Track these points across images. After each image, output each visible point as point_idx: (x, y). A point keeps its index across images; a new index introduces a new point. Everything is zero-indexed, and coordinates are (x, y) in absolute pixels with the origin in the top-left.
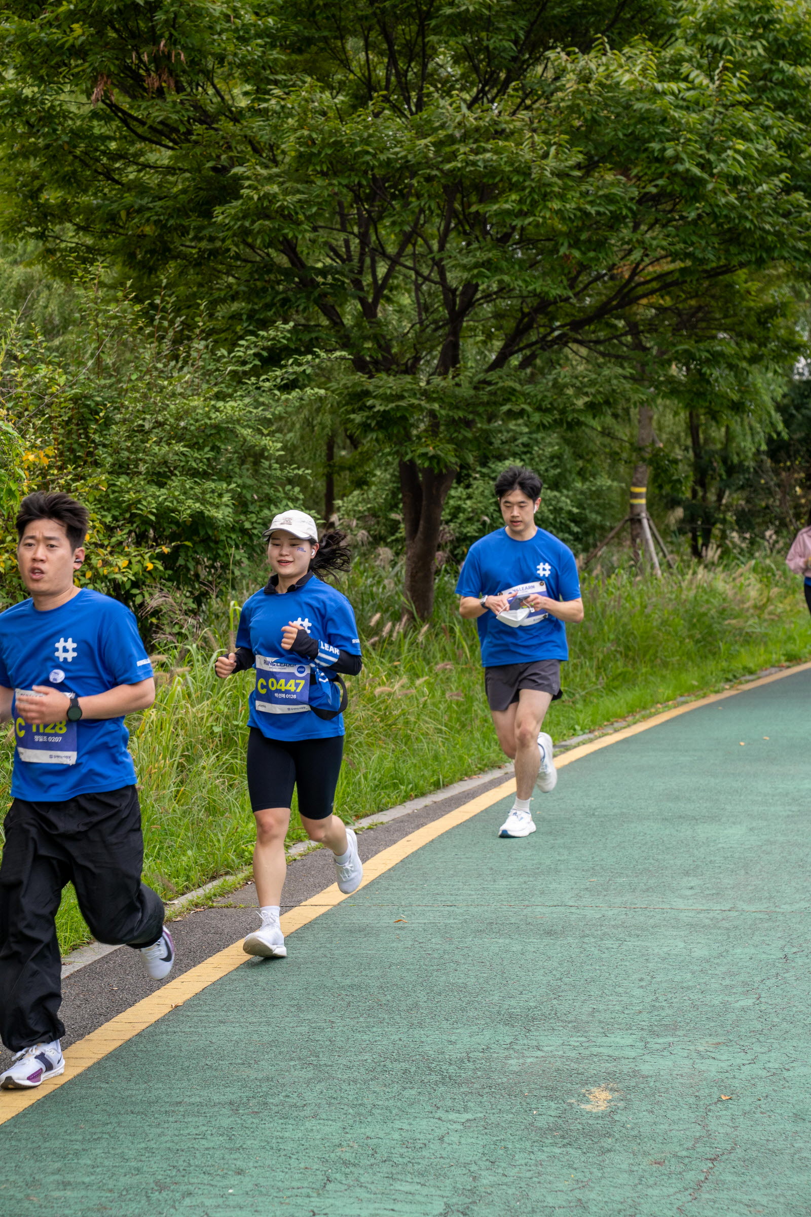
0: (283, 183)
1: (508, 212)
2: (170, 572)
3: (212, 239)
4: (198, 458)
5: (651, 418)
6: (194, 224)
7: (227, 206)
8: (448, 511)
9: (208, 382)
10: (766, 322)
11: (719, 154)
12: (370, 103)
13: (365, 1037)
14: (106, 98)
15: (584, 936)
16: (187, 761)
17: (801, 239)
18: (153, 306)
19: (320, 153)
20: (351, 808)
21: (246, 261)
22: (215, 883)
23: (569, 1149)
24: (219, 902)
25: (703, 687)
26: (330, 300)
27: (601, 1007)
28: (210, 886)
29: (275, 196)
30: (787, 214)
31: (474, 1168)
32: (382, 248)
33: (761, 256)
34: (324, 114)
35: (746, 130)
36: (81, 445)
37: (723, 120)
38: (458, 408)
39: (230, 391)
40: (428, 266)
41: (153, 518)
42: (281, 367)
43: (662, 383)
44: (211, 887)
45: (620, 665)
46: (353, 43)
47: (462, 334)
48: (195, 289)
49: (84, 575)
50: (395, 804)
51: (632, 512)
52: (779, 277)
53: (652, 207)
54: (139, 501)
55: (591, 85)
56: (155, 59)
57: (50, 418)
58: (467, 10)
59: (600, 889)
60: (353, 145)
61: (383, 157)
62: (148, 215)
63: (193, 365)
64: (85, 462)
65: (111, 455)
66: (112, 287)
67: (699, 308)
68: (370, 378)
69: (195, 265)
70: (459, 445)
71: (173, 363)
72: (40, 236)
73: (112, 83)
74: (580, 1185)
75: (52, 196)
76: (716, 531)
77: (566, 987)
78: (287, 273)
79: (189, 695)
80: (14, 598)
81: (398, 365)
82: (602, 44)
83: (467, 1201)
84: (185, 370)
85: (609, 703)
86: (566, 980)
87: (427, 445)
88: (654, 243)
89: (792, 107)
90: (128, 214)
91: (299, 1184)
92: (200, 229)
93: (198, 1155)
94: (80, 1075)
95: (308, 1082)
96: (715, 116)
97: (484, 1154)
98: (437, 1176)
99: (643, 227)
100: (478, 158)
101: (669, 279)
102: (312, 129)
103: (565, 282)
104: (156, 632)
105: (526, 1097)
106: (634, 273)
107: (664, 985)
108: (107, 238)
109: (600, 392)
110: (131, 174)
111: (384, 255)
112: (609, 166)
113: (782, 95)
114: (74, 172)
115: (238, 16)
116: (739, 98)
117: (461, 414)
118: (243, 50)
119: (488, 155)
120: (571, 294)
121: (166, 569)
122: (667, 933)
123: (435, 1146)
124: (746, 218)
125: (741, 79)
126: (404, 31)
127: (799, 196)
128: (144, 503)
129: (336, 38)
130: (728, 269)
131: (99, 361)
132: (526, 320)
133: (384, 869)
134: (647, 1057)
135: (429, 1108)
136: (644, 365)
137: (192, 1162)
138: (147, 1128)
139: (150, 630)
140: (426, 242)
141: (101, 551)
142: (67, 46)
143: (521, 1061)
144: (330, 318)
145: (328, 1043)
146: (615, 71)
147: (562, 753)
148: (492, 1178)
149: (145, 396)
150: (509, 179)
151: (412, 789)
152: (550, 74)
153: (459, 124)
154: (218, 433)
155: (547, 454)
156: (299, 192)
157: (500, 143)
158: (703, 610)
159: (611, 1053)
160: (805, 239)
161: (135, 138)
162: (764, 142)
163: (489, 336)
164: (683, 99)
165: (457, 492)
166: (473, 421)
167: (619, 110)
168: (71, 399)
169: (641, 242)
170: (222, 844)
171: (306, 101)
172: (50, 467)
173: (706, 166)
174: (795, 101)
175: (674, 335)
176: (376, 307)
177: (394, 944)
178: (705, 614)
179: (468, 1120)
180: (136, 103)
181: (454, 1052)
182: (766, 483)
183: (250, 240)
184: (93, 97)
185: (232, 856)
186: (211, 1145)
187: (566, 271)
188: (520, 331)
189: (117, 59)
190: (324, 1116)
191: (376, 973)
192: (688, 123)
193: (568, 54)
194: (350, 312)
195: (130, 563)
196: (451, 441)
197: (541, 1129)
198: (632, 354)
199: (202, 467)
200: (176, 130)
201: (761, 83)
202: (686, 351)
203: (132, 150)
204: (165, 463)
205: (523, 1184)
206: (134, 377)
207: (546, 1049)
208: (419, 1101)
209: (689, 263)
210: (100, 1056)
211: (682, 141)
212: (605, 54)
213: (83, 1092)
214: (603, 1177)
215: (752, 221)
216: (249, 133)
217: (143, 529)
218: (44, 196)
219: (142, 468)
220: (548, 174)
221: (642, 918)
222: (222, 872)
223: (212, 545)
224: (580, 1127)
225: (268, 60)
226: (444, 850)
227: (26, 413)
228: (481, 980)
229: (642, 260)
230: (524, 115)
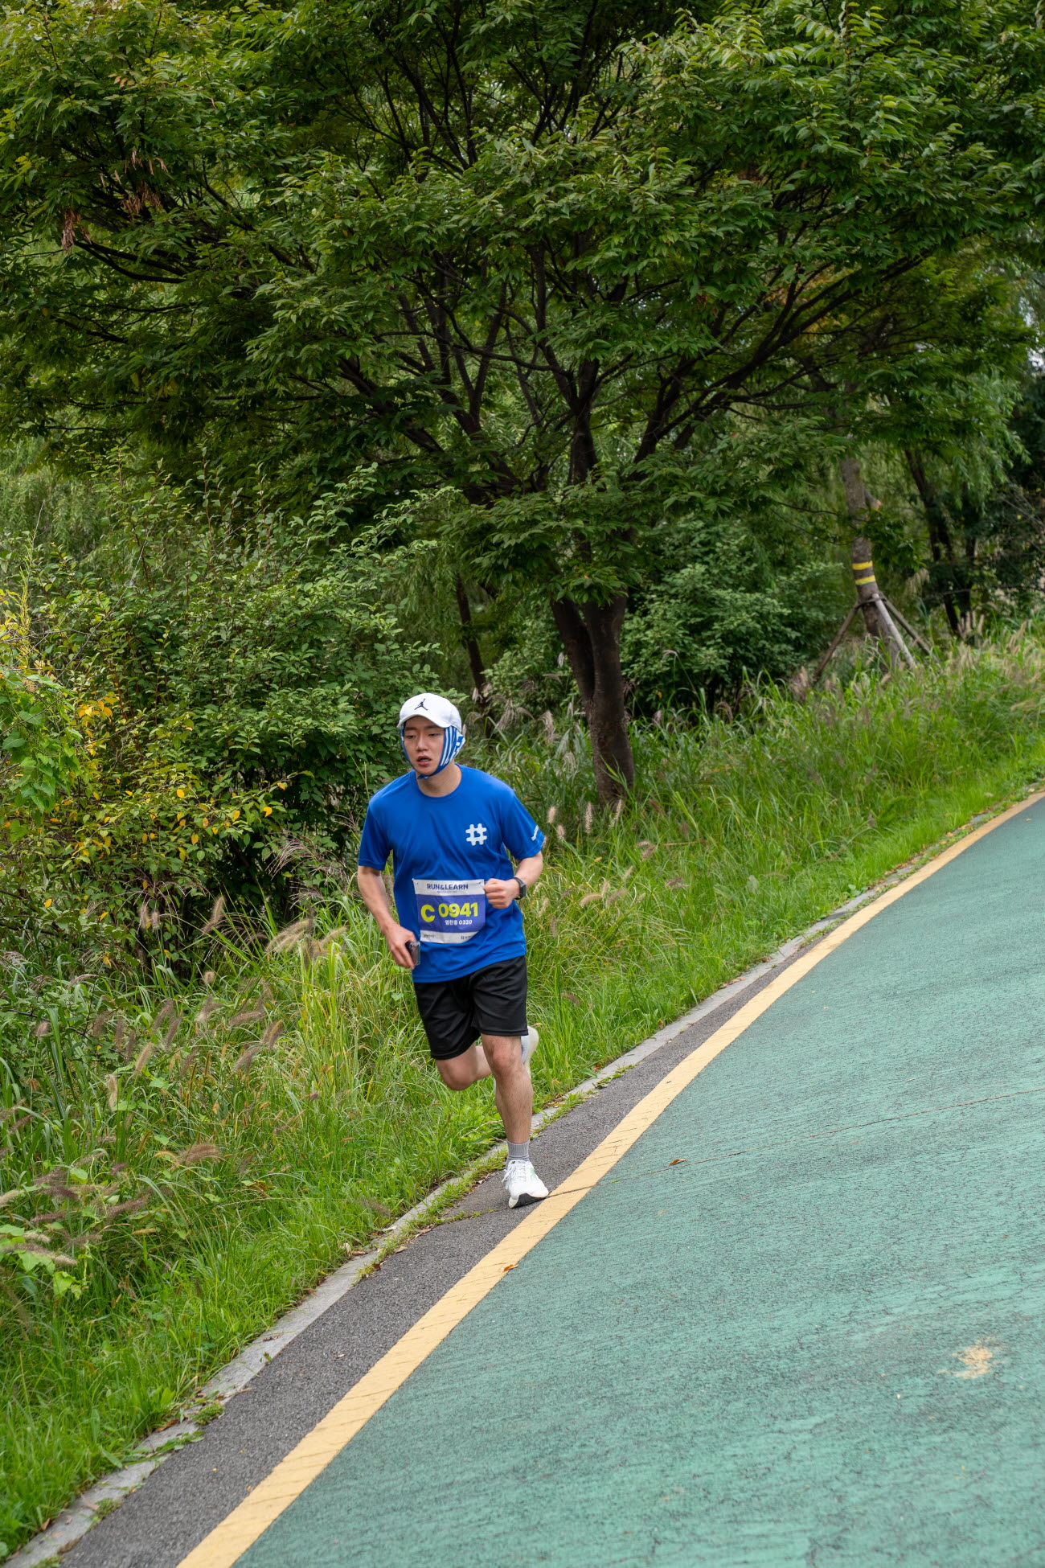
0: (324, 291)
1: (614, 261)
2: (295, 811)
3: (251, 383)
4: (296, 662)
5: (857, 472)
6: (224, 370)
7: (261, 337)
8: (626, 650)
9: (288, 563)
10: (975, 316)
11: (865, 120)
12: (410, 165)
13: (665, 1347)
14: (79, 238)
15: (915, 1155)
16: (369, 1045)
17: (992, 202)
18: (198, 484)
19: (361, 242)
20: (588, 1057)
21: (300, 399)
22: (438, 1192)
23: (952, 1434)
24: (448, 1215)
25: (1003, 796)
26: (417, 423)
27: (955, 1241)
28: (431, 1197)
29: (317, 310)
30: (968, 175)
31: (836, 1485)
32: (467, 342)
33: (948, 236)
34: (356, 193)
35: (893, 81)
36: (148, 679)
37: (861, 76)
38: (608, 519)
39: (317, 566)
40: (528, 349)
41: (257, 750)
42: (374, 523)
43: (859, 424)
44: (432, 1199)
45: (889, 794)
46: (370, 95)
47: (592, 425)
48: (245, 451)
49: (190, 842)
50: (642, 1039)
51: (861, 596)
52: (977, 256)
53: (795, 207)
54: (236, 734)
55: (684, 75)
56: (129, 175)
57: (103, 655)
58: (504, 20)
59: (923, 1088)
60: (401, 222)
61: (441, 230)
62: (165, 372)
63: (263, 546)
64: (159, 699)
65: (188, 683)
66: (142, 473)
67: (886, 320)
68: (488, 508)
69: (238, 420)
70: (621, 565)
71: (239, 549)
72: (40, 430)
73: (84, 218)
74: (976, 1477)
75: (42, 377)
76: (974, 595)
77: (906, 1226)
78: (355, 404)
79: (353, 962)
80: (109, 890)
81: (520, 484)
82: (685, 19)
83: (837, 1529)
84: (256, 554)
85: (885, 847)
86: (904, 1216)
87: (581, 575)
88: (807, 253)
89: (944, 38)
90: (141, 376)
91: (620, 1556)
92: (233, 374)
93: (487, 1546)
94: (319, 1477)
95: (605, 1422)
96: (849, 73)
97: (845, 1464)
98: (792, 1506)
99: (791, 236)
100: (559, 204)
101: (839, 293)
102: (344, 216)
103: (707, 330)
104: (295, 891)
105: (883, 1379)
106: (792, 297)
107: (1030, 1194)
108: (122, 412)
109: (784, 455)
110: (133, 325)
111: (472, 350)
112: (727, 171)
113: (929, 27)
114: (63, 341)
115: (219, 98)
116: (875, 43)
117: (613, 526)
118: (235, 139)
119: (572, 196)
120: (717, 344)
121: (288, 809)
122: (1020, 1127)
123: (781, 1468)
124: (919, 191)
125: (872, 18)
126: (431, 64)
127: (978, 148)
128: (243, 734)
129: (347, 93)
130: (909, 263)
131: (145, 568)
132: (669, 388)
133: (643, 1126)
134: (1026, 1293)
135: (764, 1421)
136: (832, 408)
137: (481, 1557)
138: (416, 1526)
139: (287, 889)
140: (520, 320)
141: (204, 806)
142: (16, 187)
143: (868, 1334)
144: (421, 446)
145: (620, 1365)
146: (711, 49)
147: (840, 923)
148: (861, 1494)
149: (213, 600)
150: (605, 220)
151: (659, 1015)
152: (628, 71)
153: (526, 165)
154: (314, 623)
155: (734, 548)
156: (345, 298)
157: (583, 177)
158: (978, 699)
159: (980, 1298)
160: (998, 200)
161: (128, 279)
162: (920, 91)
163: (628, 421)
164: (805, 63)
165: (632, 623)
166: (631, 530)
167: (728, 96)
168: (123, 625)
169: (790, 257)
170: (436, 1141)
171: (330, 182)
172: (116, 716)
173: (852, 138)
174: (947, 29)
175: (860, 361)
176: (477, 418)
177: (678, 1220)
178: (983, 704)
179: (817, 1425)
180: (120, 237)
181: (781, 1342)
182: (1024, 518)
183: (299, 372)
184: (64, 241)
185: (452, 1154)
186: (501, 1529)
187: (704, 316)
188: (666, 403)
189: (83, 187)
190: (635, 1461)
191: (663, 1261)
192: (817, 90)
193: (645, 43)
194: (444, 430)
195: (243, 812)
196: (610, 562)
197: (910, 1416)
198: (812, 397)
199: (304, 671)
200: (175, 257)
201: (898, 18)
202: (881, 376)
203: (128, 295)
204: (258, 676)
205: (903, 1493)
206: (193, 578)
207: (896, 1311)
208: (750, 1414)
209: (858, 266)
210: (340, 1447)
211: (815, 114)
212: (692, 32)
213: (328, 1497)
214: (1003, 1461)
215: (926, 194)
216: (267, 240)
217: (249, 766)
218: (33, 380)
219: (230, 690)
220: (652, 201)
221: (984, 1115)
222: (443, 1176)
223: (338, 765)
224: (959, 1402)
225: (270, 142)
226: (715, 1084)
227: (71, 657)
228: (796, 1241)
229: (797, 279)
230: (607, 134)
